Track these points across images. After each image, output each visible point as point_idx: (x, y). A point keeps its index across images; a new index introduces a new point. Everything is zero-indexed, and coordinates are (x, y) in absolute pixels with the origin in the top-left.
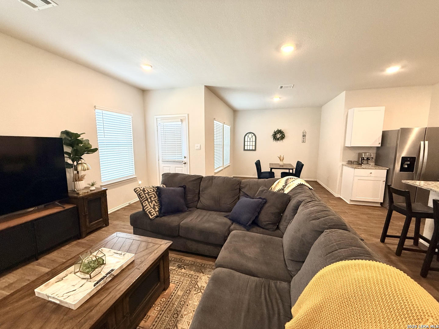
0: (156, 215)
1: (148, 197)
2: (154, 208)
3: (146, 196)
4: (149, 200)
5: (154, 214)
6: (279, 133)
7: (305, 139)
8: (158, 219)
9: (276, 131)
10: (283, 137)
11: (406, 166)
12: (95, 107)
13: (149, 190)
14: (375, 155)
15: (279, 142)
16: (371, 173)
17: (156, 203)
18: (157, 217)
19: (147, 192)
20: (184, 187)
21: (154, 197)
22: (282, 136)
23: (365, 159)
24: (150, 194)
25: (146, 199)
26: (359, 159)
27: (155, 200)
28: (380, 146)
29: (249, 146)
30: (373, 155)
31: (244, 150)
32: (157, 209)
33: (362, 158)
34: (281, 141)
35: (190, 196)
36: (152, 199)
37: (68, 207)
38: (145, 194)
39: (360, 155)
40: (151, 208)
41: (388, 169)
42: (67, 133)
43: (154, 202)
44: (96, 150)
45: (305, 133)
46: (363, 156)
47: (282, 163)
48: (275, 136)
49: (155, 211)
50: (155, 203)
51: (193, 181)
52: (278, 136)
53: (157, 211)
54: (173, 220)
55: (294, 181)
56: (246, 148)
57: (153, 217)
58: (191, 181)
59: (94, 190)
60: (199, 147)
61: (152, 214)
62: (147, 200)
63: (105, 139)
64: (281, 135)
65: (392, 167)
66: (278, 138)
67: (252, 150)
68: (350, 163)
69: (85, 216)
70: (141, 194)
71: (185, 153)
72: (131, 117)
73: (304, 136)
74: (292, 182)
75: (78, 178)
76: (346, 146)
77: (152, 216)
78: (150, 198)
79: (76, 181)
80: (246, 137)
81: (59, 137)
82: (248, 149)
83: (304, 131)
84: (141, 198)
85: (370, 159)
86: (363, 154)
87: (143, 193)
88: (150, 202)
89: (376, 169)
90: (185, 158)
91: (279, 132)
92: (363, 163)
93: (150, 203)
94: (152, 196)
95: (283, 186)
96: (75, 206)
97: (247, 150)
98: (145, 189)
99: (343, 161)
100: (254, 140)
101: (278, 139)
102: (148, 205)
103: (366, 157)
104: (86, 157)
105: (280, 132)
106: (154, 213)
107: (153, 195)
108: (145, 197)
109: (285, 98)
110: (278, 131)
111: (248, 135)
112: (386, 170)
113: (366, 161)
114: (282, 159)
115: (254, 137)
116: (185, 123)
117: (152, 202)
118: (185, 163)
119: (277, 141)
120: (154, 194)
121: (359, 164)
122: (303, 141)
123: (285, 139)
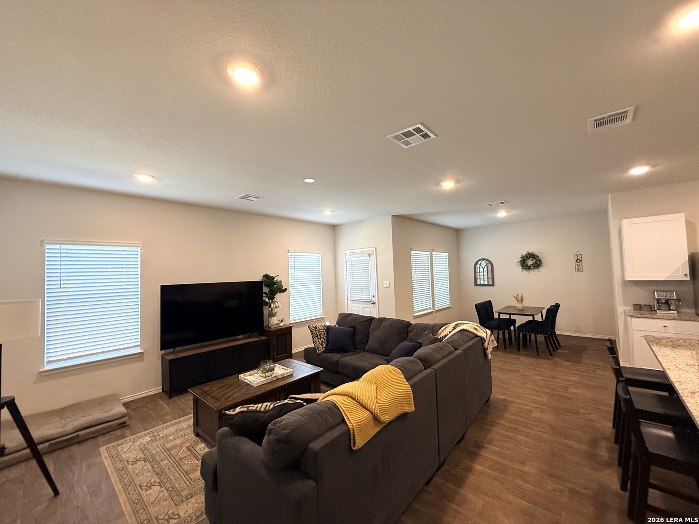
0: (322, 350)
1: (318, 334)
2: (322, 345)
4: (319, 337)
6: (531, 258)
7: (580, 267)
8: (324, 354)
9: (524, 255)
10: (538, 264)
12: (288, 251)
13: (320, 328)
17: (325, 340)
18: (323, 352)
19: (318, 329)
20: (354, 328)
21: (323, 334)
22: (536, 262)
23: (662, 301)
24: (320, 331)
27: (323, 337)
28: (688, 278)
29: (482, 280)
31: (476, 285)
32: (324, 346)
34: (536, 270)
35: (358, 338)
36: (322, 336)
37: (263, 338)
38: (316, 331)
40: (320, 344)
42: (266, 276)
43: (322, 339)
44: (286, 289)
45: (579, 256)
46: (657, 298)
47: (520, 306)
48: (525, 263)
51: (364, 321)
52: (530, 262)
54: (335, 357)
56: (478, 282)
59: (282, 326)
60: (388, 285)
61: (319, 349)
62: (317, 336)
63: (295, 278)
64: (534, 261)
66: (529, 265)
67: (488, 285)
68: (638, 307)
69: (274, 348)
70: (313, 331)
71: (373, 291)
72: (320, 255)
73: (578, 261)
75: (272, 315)
77: (319, 351)
78: (320, 335)
79: (270, 317)
80: (478, 265)
81: (260, 280)
82: (482, 283)
83: (578, 253)
84: (313, 334)
86: (656, 292)
89: (674, 320)
90: (374, 297)
91: (530, 257)
92: (659, 309)
93: (319, 340)
96: (267, 338)
97: (480, 285)
98: (317, 327)
99: (626, 304)
100: (490, 270)
101: (530, 268)
102: (317, 341)
103: (664, 299)
104: (278, 297)
105: (531, 256)
106: (321, 348)
107: (323, 333)
108: (316, 333)
110: (528, 254)
111: (479, 263)
113: (665, 305)
114: (520, 299)
115: (489, 265)
116: (373, 257)
117: (320, 338)
118: (374, 303)
119: (527, 270)
120: (323, 331)
121: (654, 310)
122: (578, 269)
123: (542, 268)
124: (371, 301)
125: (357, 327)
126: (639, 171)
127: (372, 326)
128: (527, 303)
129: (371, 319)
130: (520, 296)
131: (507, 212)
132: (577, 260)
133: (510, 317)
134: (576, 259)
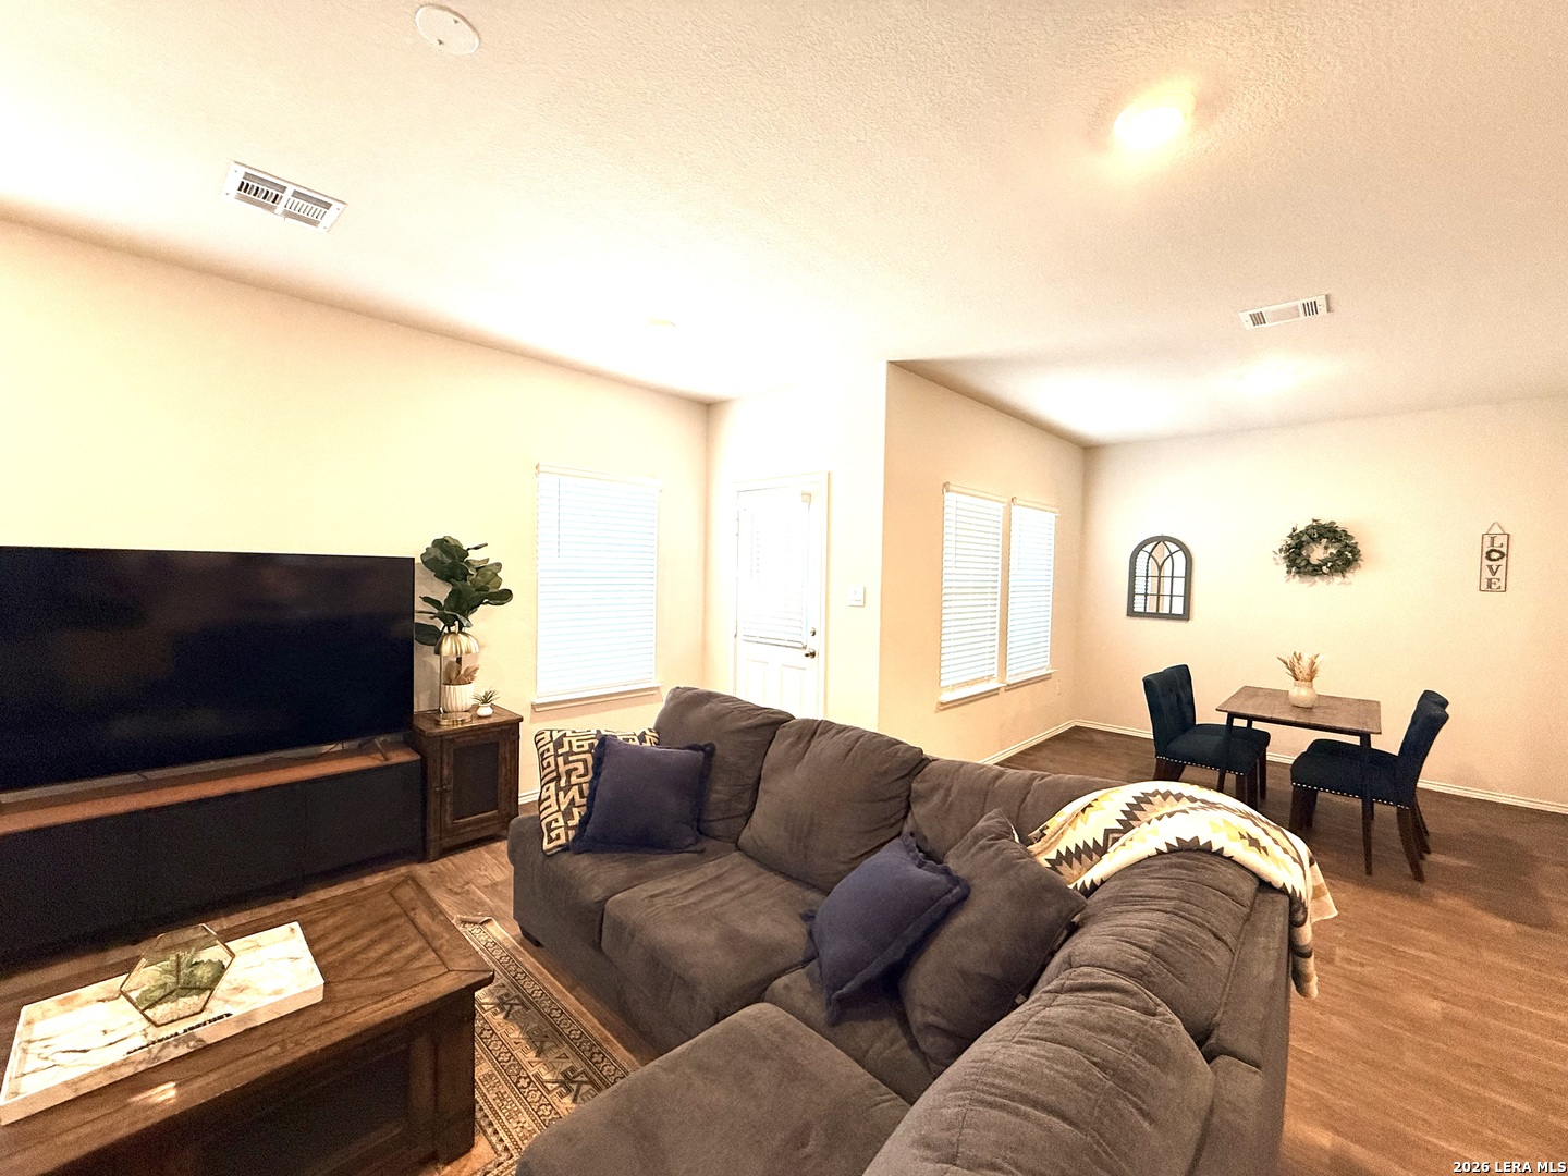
0: (563, 840)
1: (562, 769)
2: (567, 815)
3: (557, 765)
4: (563, 783)
5: (558, 837)
6: (1324, 541)
7: (1500, 575)
8: (565, 857)
9: (1301, 528)
10: (1345, 557)
12: (537, 466)
13: (575, 744)
15: (1320, 582)
17: (582, 796)
18: (564, 848)
19: (566, 749)
20: (709, 752)
21: (581, 770)
22: (1340, 553)
24: (571, 758)
25: (555, 774)
27: (580, 784)
29: (1152, 599)
31: (1131, 613)
32: (575, 821)
34: (1338, 579)
35: (719, 792)
36: (574, 779)
38: (557, 755)
40: (559, 810)
42: (445, 544)
43: (574, 791)
44: (511, 594)
45: (1501, 540)
47: (1302, 691)
48: (1300, 555)
49: (567, 828)
50: (577, 798)
51: (745, 731)
52: (1318, 553)
53: (572, 828)
54: (596, 875)
56: (1139, 608)
57: (551, 845)
58: (733, 732)
59: (489, 717)
60: (860, 596)
61: (553, 835)
62: (558, 778)
64: (1332, 550)
66: (1314, 561)
67: (1171, 616)
69: (442, 793)
70: (546, 755)
71: (813, 615)
72: (655, 492)
73: (1495, 555)
74: (1159, 818)
75: (457, 674)
77: (551, 840)
78: (568, 773)
79: (450, 682)
80: (1143, 557)
82: (1151, 609)
83: (1496, 530)
84: (544, 769)
87: (553, 751)
88: (561, 789)
90: (813, 633)
91: (1321, 536)
93: (561, 794)
94: (576, 769)
95: (1108, 832)
96: (420, 756)
97: (1144, 615)
98: (566, 740)
100: (1180, 570)
101: (1316, 571)
102: (554, 798)
105: (1325, 532)
106: (562, 831)
107: (580, 765)
108: (553, 767)
110: (1313, 528)
111: (1149, 548)
114: (1307, 671)
115: (1180, 558)
116: (819, 505)
117: (569, 786)
118: (813, 655)
119: (1308, 578)
120: (585, 761)
122: (1490, 580)
123: (1357, 570)
124: (805, 648)
125: (718, 752)
127: (777, 749)
129: (772, 724)
130: (1305, 662)
132: (1489, 553)
133: (1250, 724)
134: (1486, 549)
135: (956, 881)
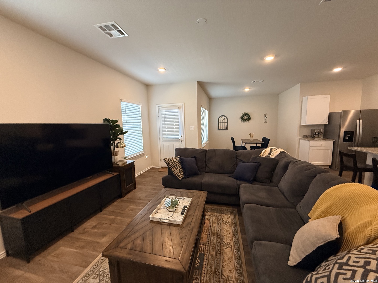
0: (182, 177)
1: (174, 165)
2: (180, 172)
3: (173, 164)
4: (176, 167)
5: (181, 176)
6: (246, 116)
7: (266, 120)
8: (184, 179)
9: (243, 114)
10: (249, 119)
11: (347, 138)
12: (121, 100)
13: (174, 160)
14: (323, 131)
15: (246, 122)
16: (322, 144)
17: (181, 169)
18: (183, 178)
19: (173, 161)
20: (195, 158)
21: (178, 164)
22: (248, 117)
23: (316, 134)
24: (175, 162)
25: (173, 166)
26: (312, 134)
27: (179, 167)
28: (327, 124)
29: (222, 127)
30: (322, 131)
31: (218, 129)
32: (182, 173)
33: (314, 133)
34: (248, 122)
35: (200, 164)
36: (177, 166)
37: (115, 174)
38: (172, 163)
39: (312, 131)
40: (178, 172)
41: (334, 140)
44: (126, 132)
45: (266, 115)
46: (315, 132)
47: (252, 139)
48: (243, 118)
49: (182, 175)
50: (180, 169)
51: (202, 152)
52: (246, 118)
53: (183, 174)
54: (195, 180)
55: (276, 150)
56: (220, 128)
57: (181, 178)
58: (200, 153)
59: (126, 163)
60: (193, 128)
61: (180, 176)
62: (174, 167)
63: (126, 123)
64: (247, 117)
65: (337, 139)
67: (225, 129)
68: (305, 137)
69: (124, 181)
70: (169, 163)
71: (181, 132)
72: (140, 106)
73: (266, 117)
76: (302, 124)
77: (180, 177)
78: (176, 165)
79: (114, 155)
80: (220, 119)
82: (222, 128)
83: (266, 114)
84: (170, 166)
85: (320, 134)
86: (315, 130)
87: (170, 162)
88: (176, 168)
89: (325, 141)
90: (181, 137)
91: (246, 115)
92: (315, 137)
93: (177, 169)
94: (177, 164)
95: (269, 154)
96: (119, 173)
97: (221, 130)
98: (171, 159)
99: (299, 136)
100: (226, 121)
101: (245, 120)
103: (317, 133)
105: (246, 114)
106: (181, 175)
107: (177, 163)
108: (173, 165)
109: (253, 89)
111: (221, 117)
112: (333, 142)
113: (318, 135)
114: (252, 136)
115: (226, 119)
116: (182, 110)
117: (177, 168)
118: (182, 141)
119: (244, 122)
120: (177, 162)
121: (312, 138)
123: (250, 121)
124: (180, 140)
126: (337, 70)
127: (208, 155)
128: (254, 138)
130: (252, 134)
131: (249, 89)
135: (258, 163)
